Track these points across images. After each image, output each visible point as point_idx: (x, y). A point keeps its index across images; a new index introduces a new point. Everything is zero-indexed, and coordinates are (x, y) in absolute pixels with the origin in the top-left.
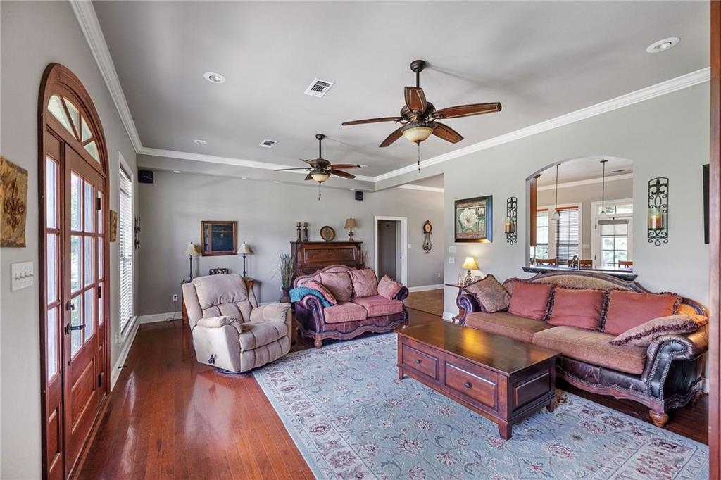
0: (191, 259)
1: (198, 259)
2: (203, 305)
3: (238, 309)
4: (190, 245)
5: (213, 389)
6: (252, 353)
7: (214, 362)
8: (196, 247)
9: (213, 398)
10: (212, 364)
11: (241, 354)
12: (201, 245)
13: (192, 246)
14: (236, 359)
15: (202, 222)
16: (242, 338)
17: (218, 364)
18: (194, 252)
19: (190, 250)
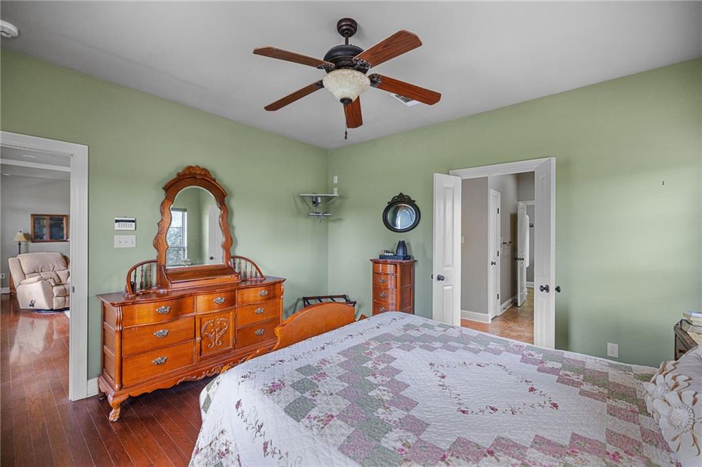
0: (20, 244)
1: (27, 245)
2: (25, 272)
3: (57, 275)
4: (19, 233)
5: (32, 323)
6: (63, 298)
7: (33, 305)
8: (26, 235)
9: (32, 328)
10: (31, 307)
11: (54, 299)
12: (30, 233)
13: (22, 234)
14: (50, 301)
15: (32, 215)
16: (55, 288)
17: (36, 307)
18: (23, 239)
19: (19, 237)
